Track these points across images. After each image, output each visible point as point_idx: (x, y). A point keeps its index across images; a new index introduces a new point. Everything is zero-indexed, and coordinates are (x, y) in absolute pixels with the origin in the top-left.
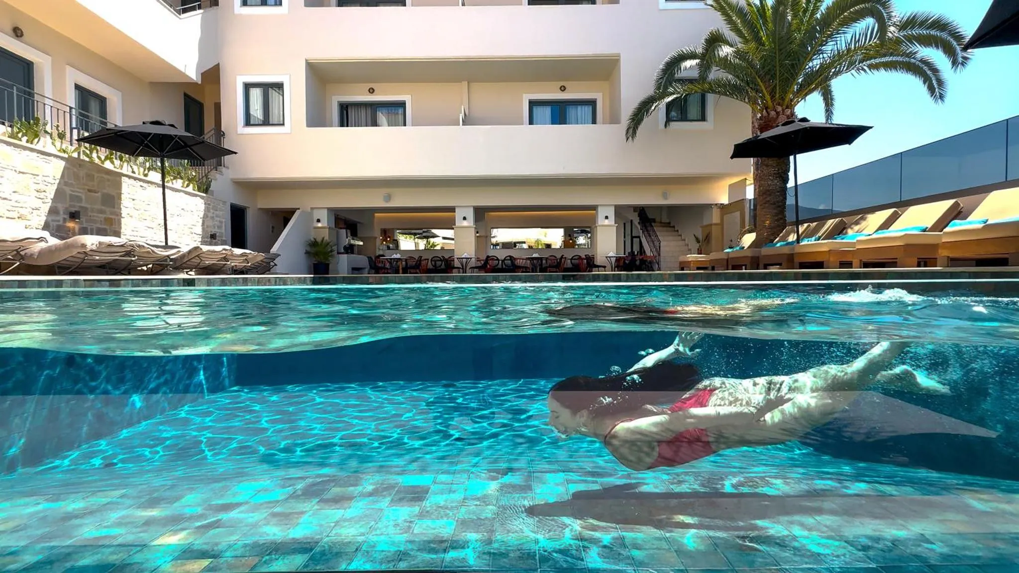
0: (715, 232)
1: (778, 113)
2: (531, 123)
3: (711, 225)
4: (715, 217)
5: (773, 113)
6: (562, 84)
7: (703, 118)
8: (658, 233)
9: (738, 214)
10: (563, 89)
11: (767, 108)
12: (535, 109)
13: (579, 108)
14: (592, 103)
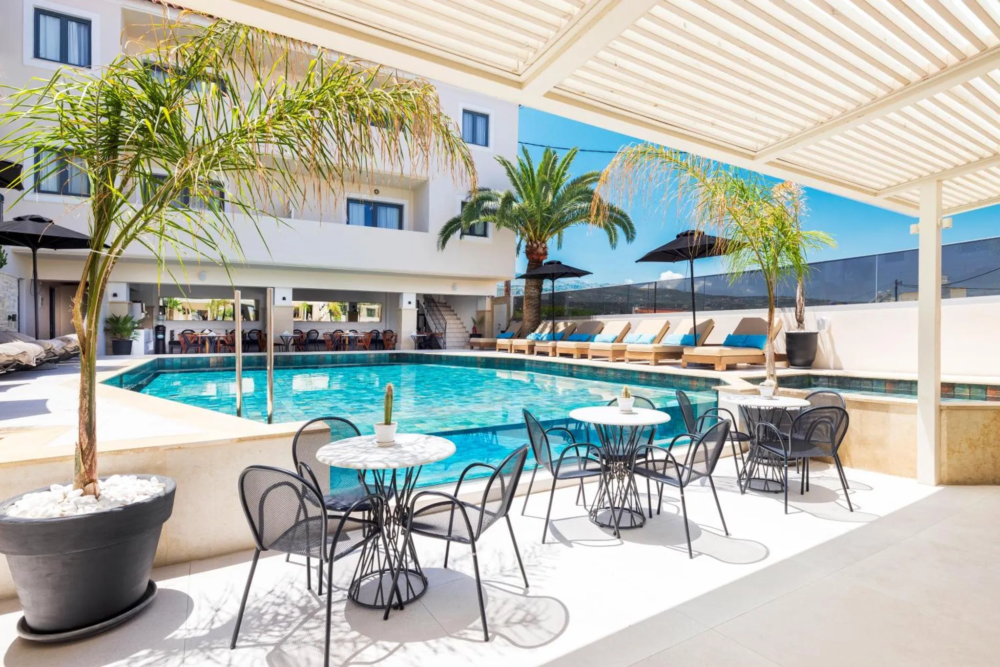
0: (488, 317)
1: (538, 245)
2: (348, 223)
3: (485, 311)
4: (487, 305)
5: (535, 245)
6: (375, 187)
7: (485, 235)
8: (443, 313)
9: (505, 306)
10: (377, 192)
11: (531, 240)
12: (351, 205)
13: (389, 209)
14: (400, 208)
